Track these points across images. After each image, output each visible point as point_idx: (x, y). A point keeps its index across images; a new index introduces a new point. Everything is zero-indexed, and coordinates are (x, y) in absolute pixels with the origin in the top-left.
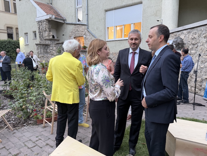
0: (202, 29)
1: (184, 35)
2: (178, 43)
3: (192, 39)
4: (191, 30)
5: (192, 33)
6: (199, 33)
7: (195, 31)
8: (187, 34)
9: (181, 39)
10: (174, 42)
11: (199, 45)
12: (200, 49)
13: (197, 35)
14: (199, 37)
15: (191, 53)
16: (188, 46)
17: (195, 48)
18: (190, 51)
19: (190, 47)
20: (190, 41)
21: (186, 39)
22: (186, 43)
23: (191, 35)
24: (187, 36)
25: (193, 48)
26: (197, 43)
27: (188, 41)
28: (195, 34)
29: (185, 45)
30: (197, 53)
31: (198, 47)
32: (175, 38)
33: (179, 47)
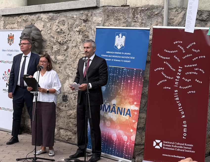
0: (75, 16)
1: (43, 24)
2: (33, 38)
3: (58, 32)
4: (55, 14)
5: (57, 21)
6: (70, 23)
7: (61, 17)
8: (47, 21)
10: (24, 34)
11: (70, 45)
12: (71, 53)
13: (66, 26)
14: (70, 31)
15: (56, 59)
16: (50, 45)
17: (63, 51)
18: (55, 56)
19: (54, 47)
20: (55, 37)
21: (47, 31)
22: (46, 39)
23: (56, 25)
24: (47, 25)
25: (59, 51)
26: (66, 42)
27: (50, 36)
28: (62, 23)
29: (45, 42)
30: (68, 61)
31: (68, 48)
32: (26, 27)
33: (35, 46)
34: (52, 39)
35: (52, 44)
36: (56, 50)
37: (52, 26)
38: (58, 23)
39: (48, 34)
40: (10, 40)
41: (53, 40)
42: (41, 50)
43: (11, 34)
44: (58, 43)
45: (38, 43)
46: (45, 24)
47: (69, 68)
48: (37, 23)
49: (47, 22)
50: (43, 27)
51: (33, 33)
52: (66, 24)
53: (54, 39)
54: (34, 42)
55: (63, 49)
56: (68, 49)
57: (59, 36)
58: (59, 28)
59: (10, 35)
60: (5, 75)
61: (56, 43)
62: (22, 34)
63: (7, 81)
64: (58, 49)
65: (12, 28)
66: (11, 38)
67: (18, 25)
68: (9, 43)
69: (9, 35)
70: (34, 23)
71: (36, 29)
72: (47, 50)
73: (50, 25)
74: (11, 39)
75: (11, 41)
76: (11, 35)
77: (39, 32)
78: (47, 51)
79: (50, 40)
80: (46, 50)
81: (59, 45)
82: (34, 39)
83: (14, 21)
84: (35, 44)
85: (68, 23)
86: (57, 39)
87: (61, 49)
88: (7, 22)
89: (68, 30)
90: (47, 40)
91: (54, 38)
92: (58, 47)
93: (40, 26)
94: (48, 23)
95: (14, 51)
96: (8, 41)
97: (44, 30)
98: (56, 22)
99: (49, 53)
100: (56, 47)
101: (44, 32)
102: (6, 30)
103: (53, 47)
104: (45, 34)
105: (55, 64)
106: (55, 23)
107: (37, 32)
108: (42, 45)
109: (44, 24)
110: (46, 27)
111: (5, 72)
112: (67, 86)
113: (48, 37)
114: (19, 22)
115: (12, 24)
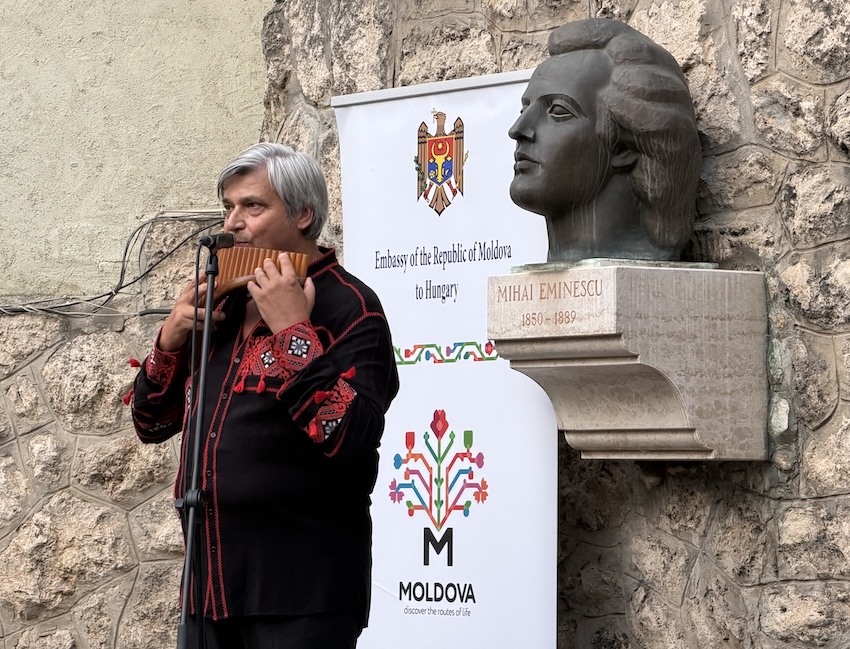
1: (696, 4)
2: (619, 125)
3: (830, 60)
9: (656, 56)
10: (547, 100)
15: (825, 289)
16: (766, 174)
18: (818, 264)
19: (800, 191)
20: (805, 105)
21: (737, 66)
22: (735, 128)
23: (810, 4)
24: (737, 13)
27: (762, 100)
29: (721, 160)
32: (557, 41)
33: (638, 195)
34: (784, 124)
35: (782, 162)
36: (818, 208)
37: (773, 16)
39: (743, 87)
40: (433, 166)
41: (787, 129)
42: (698, 226)
43: (440, 117)
44: (834, 154)
45: (664, 162)
48: (654, 8)
50: (703, 36)
51: (620, 88)
53: (800, 121)
54: (629, 161)
57: (839, 88)
58: (833, 25)
59: (432, 130)
60: (412, 465)
61: (820, 155)
62: (526, 101)
63: (430, 511)
64: (838, 197)
65: (449, 73)
66: (439, 152)
67: (497, 40)
68: (431, 196)
69: (423, 133)
70: (626, 8)
71: (645, 54)
72: (743, 224)
73: (757, 10)
74: (440, 160)
75: (446, 177)
76: (441, 128)
77: (665, 73)
78: (744, 231)
79: (764, 132)
80: (740, 220)
81: (840, 167)
82: (627, 138)
83: (466, 11)
84: (636, 173)
86: (820, 119)
88: (409, 26)
90: (736, 137)
91: (798, 113)
92: (832, 186)
93: (676, 24)
95: (472, 258)
96: (421, 179)
97: (711, 57)
99: (768, 243)
100: (823, 187)
101: (714, 76)
102: (399, 91)
103: (790, 189)
104: (724, 89)
105: (824, 331)
107: (654, 76)
108: (702, 184)
109: (708, 8)
110: (723, 31)
111: (410, 439)
113: (749, 113)
114: (507, 20)
115: (452, 37)
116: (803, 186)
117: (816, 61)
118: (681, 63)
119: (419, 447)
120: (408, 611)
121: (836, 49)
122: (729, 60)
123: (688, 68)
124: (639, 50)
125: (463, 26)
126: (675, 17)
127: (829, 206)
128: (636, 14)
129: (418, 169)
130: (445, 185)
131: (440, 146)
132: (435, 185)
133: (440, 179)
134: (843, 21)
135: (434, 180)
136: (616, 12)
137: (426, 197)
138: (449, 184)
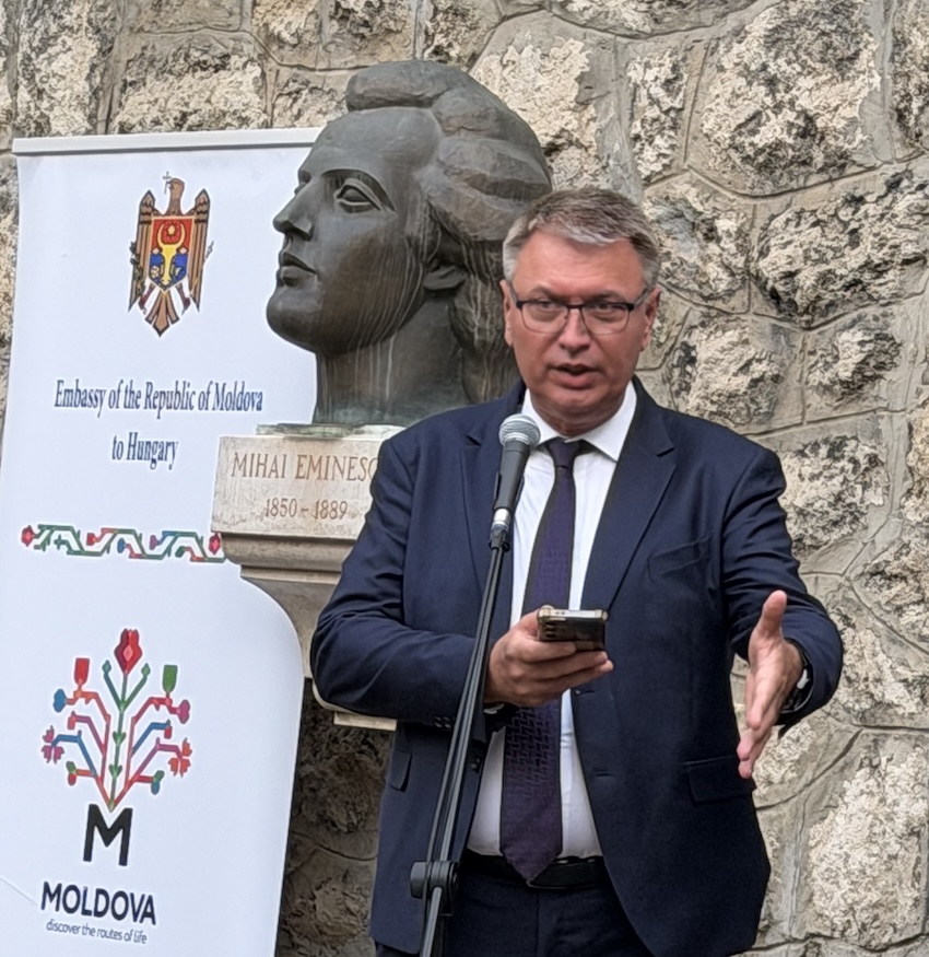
2: (442, 225)
3: (768, 161)
5: (761, 22)
8: (633, 16)
10: (336, 178)
11: (915, 322)
14: (913, 141)
17: (815, 400)
19: (702, 354)
20: (724, 225)
23: (746, 73)
24: (635, 74)
25: (774, 403)
26: (867, 276)
27: (661, 211)
28: (817, 47)
30: (873, 520)
31: (881, 366)
32: (360, 90)
33: (458, 335)
34: (688, 251)
35: (680, 308)
36: (727, 382)
37: (687, 82)
38: (773, 40)
39: (633, 187)
40: (158, 260)
41: (692, 257)
43: (176, 185)
44: (759, 302)
46: (607, 55)
47: (891, 619)
48: (511, 54)
49: (635, 36)
50: (583, 104)
51: (447, 170)
52: (864, 55)
53: (713, 248)
54: (450, 283)
55: (817, 377)
56: (889, 375)
57: (776, 204)
58: (778, 108)
59: (162, 205)
60: (81, 708)
61: (736, 302)
62: (304, 177)
63: (100, 781)
64: (758, 369)
65: (193, 119)
66: (170, 240)
67: (271, 77)
68: (149, 304)
69: (147, 206)
70: (469, 50)
71: (490, 123)
73: (666, 72)
74: (169, 251)
75: (175, 279)
76: (175, 204)
77: (518, 155)
81: (766, 323)
82: (452, 246)
83: (227, 28)
84: (459, 302)
85: (900, 42)
86: (743, 249)
87: (792, 381)
88: (138, 43)
89: (898, 133)
91: (711, 235)
92: (751, 352)
93: (543, 81)
94: (640, 45)
95: (203, 405)
96: (138, 277)
97: (589, 137)
98: (739, 33)
100: (738, 351)
101: (593, 166)
102: (115, 140)
103: (687, 348)
106: (737, 48)
107: (500, 157)
109: (593, 62)
110: (612, 100)
111: (82, 669)
112: (859, 856)
114: (287, 48)
115: (202, 65)
116: (707, 346)
117: (747, 159)
118: (544, 141)
119: (95, 682)
120: (52, 926)
121: (779, 144)
122: (617, 145)
123: (553, 149)
124: (483, 117)
125: (220, 50)
126: (541, 70)
127: (743, 382)
128: (484, 60)
129: (135, 263)
130: (173, 290)
131: (172, 230)
132: (157, 290)
133: (166, 279)
134: (792, 103)
135: (158, 280)
136: (453, 53)
137: (142, 304)
138: (180, 289)
